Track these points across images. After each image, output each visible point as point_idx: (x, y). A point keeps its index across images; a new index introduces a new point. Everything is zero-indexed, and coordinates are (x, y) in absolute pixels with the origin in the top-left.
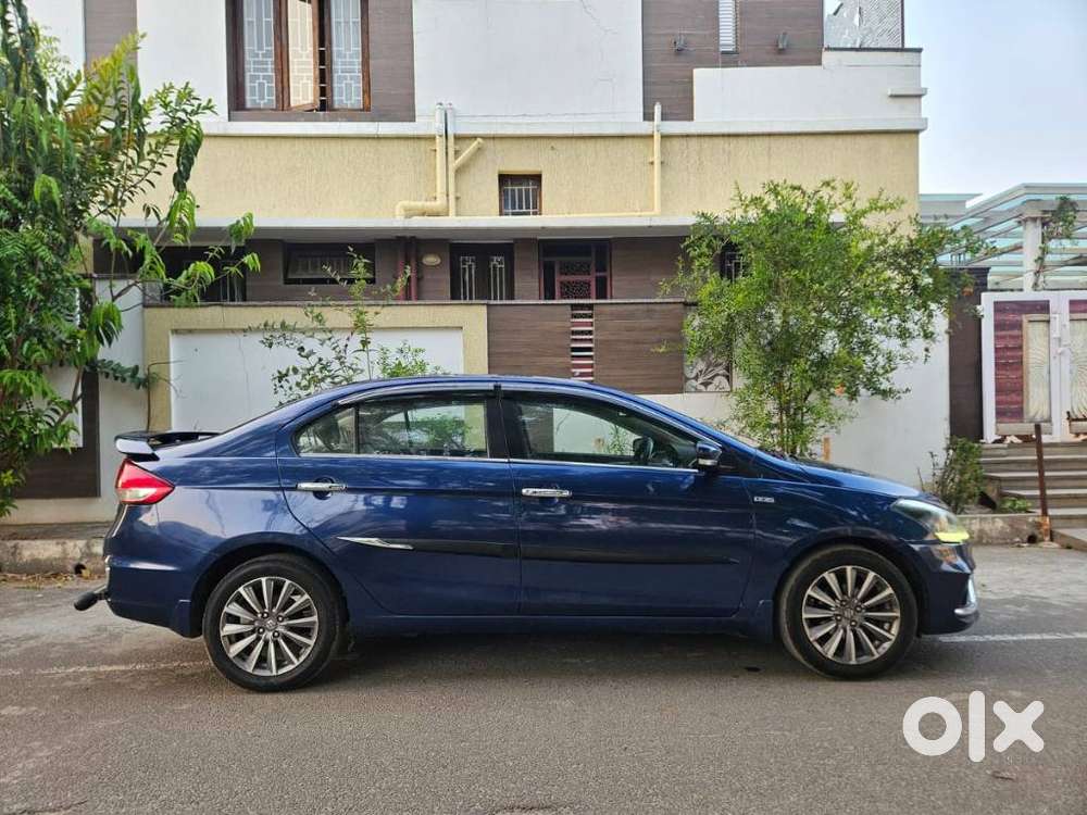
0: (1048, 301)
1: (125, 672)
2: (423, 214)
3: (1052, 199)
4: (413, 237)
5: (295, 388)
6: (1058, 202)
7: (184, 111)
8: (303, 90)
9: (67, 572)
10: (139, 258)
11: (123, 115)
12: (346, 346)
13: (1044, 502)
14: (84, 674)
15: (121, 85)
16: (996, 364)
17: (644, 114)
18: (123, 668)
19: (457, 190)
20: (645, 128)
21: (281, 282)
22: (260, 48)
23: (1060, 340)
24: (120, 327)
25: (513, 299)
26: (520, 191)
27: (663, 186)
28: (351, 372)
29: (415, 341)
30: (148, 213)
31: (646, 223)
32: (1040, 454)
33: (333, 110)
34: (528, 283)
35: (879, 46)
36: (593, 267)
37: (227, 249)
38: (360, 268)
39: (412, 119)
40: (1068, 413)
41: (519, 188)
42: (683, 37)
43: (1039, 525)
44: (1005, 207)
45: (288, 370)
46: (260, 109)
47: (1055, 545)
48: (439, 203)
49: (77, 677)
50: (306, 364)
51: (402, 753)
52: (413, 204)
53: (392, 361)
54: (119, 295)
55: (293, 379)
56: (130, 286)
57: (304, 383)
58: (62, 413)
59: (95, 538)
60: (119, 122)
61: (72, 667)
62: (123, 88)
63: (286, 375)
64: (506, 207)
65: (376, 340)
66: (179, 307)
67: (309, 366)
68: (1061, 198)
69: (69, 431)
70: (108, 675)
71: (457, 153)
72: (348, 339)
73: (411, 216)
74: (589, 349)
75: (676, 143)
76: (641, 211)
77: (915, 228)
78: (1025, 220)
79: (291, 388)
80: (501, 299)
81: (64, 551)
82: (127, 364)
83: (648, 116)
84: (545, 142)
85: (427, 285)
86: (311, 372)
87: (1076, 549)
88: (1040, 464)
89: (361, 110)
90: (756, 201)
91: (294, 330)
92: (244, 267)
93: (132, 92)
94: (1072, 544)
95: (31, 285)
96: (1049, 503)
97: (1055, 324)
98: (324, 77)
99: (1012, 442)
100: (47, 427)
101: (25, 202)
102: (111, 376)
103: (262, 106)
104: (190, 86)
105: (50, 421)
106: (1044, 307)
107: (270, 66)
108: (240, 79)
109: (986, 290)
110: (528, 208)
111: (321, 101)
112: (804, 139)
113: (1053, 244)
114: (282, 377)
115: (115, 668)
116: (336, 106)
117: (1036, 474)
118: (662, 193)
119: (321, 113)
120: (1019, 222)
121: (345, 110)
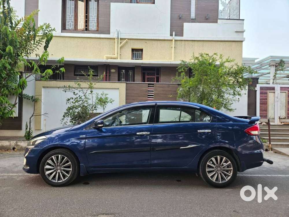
0: (274, 87)
1: (16, 175)
2: (111, 59)
3: (278, 60)
4: (108, 65)
5: (71, 103)
6: (280, 61)
7: (47, 30)
8: (81, 25)
9: (10, 149)
10: (33, 68)
11: (30, 31)
12: (86, 92)
13: (270, 140)
14: (6, 175)
15: (30, 23)
16: (260, 103)
17: (170, 34)
18: (16, 174)
19: (120, 52)
20: (170, 38)
21: (73, 75)
22: (71, 14)
23: (277, 97)
24: (27, 85)
25: (134, 82)
26: (137, 53)
27: (174, 53)
28: (87, 99)
29: (106, 92)
30: (37, 56)
31: (169, 63)
32: (269, 127)
33: (89, 30)
34: (138, 78)
35: (232, 19)
36: (156, 74)
37: (57, 66)
38: (91, 72)
39: (109, 34)
40: (279, 117)
41: (137, 52)
42: (181, 15)
43: (268, 146)
44: (266, 62)
45: (70, 98)
46: (70, 30)
47: (272, 152)
48: (115, 56)
49: (3, 176)
50: (75, 97)
51: (80, 199)
52: (109, 56)
53: (99, 97)
54: (28, 77)
55: (71, 100)
56: (30, 75)
57: (74, 102)
58: (12, 107)
59: (19, 141)
60: (29, 32)
61: (3, 173)
62: (30, 24)
63: (70, 99)
64: (133, 57)
65: (95, 91)
66: (43, 81)
67: (76, 97)
68: (281, 60)
69: (13, 112)
70: (12, 176)
71: (121, 43)
72: (87, 91)
73: (108, 59)
74: (153, 96)
75: (179, 42)
76: (169, 60)
77: (237, 66)
78: (271, 65)
79: (70, 103)
80: (131, 81)
81: (10, 144)
82: (31, 95)
83: (171, 35)
84: (144, 41)
85: (112, 77)
86: (77, 99)
87: (278, 153)
88: (269, 130)
89: (96, 31)
90: (197, 58)
91: (72, 88)
92: (61, 71)
93: (33, 25)
94: (277, 152)
95: (4, 74)
96: (271, 140)
97: (276, 93)
98: (87, 22)
99: (264, 124)
100: (8, 111)
101: (4, 52)
102: (26, 98)
103: (70, 29)
104: (50, 24)
105: (8, 109)
106: (273, 89)
107: (73, 19)
108: (65, 22)
109: (258, 84)
110: (139, 58)
111: (86, 28)
112: (212, 42)
113: (278, 72)
114: (68, 100)
115: (14, 174)
116: (90, 29)
117: (268, 133)
118: (174, 55)
119: (86, 31)
120: (269, 66)
121: (92, 31)
